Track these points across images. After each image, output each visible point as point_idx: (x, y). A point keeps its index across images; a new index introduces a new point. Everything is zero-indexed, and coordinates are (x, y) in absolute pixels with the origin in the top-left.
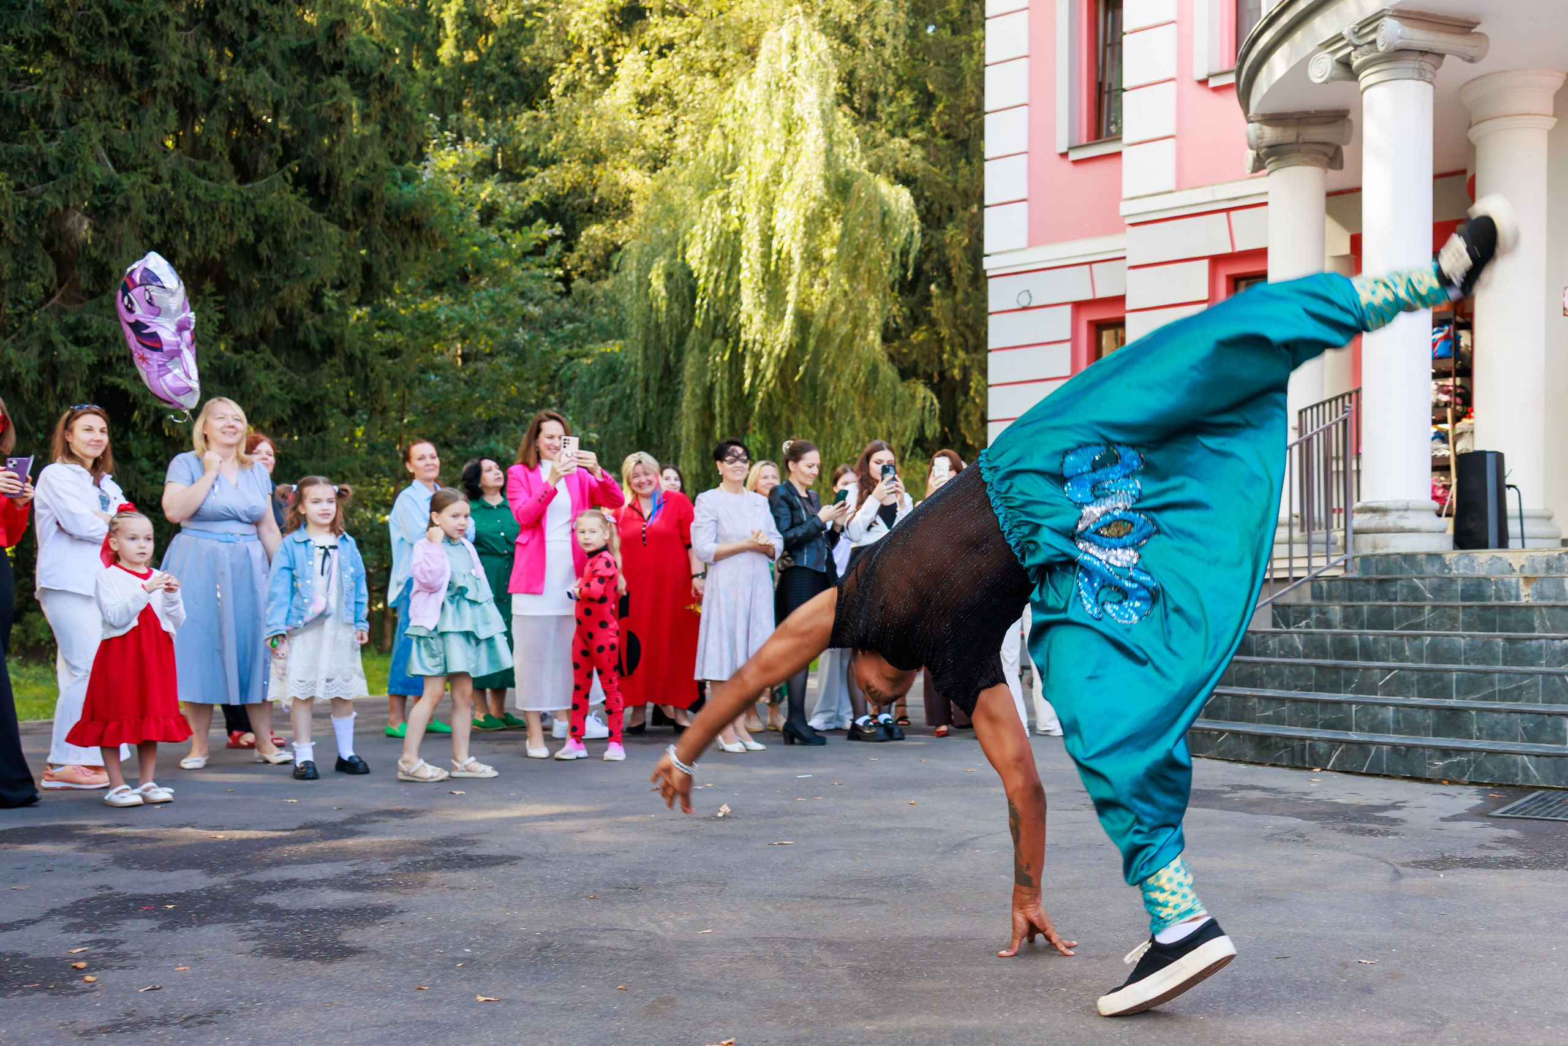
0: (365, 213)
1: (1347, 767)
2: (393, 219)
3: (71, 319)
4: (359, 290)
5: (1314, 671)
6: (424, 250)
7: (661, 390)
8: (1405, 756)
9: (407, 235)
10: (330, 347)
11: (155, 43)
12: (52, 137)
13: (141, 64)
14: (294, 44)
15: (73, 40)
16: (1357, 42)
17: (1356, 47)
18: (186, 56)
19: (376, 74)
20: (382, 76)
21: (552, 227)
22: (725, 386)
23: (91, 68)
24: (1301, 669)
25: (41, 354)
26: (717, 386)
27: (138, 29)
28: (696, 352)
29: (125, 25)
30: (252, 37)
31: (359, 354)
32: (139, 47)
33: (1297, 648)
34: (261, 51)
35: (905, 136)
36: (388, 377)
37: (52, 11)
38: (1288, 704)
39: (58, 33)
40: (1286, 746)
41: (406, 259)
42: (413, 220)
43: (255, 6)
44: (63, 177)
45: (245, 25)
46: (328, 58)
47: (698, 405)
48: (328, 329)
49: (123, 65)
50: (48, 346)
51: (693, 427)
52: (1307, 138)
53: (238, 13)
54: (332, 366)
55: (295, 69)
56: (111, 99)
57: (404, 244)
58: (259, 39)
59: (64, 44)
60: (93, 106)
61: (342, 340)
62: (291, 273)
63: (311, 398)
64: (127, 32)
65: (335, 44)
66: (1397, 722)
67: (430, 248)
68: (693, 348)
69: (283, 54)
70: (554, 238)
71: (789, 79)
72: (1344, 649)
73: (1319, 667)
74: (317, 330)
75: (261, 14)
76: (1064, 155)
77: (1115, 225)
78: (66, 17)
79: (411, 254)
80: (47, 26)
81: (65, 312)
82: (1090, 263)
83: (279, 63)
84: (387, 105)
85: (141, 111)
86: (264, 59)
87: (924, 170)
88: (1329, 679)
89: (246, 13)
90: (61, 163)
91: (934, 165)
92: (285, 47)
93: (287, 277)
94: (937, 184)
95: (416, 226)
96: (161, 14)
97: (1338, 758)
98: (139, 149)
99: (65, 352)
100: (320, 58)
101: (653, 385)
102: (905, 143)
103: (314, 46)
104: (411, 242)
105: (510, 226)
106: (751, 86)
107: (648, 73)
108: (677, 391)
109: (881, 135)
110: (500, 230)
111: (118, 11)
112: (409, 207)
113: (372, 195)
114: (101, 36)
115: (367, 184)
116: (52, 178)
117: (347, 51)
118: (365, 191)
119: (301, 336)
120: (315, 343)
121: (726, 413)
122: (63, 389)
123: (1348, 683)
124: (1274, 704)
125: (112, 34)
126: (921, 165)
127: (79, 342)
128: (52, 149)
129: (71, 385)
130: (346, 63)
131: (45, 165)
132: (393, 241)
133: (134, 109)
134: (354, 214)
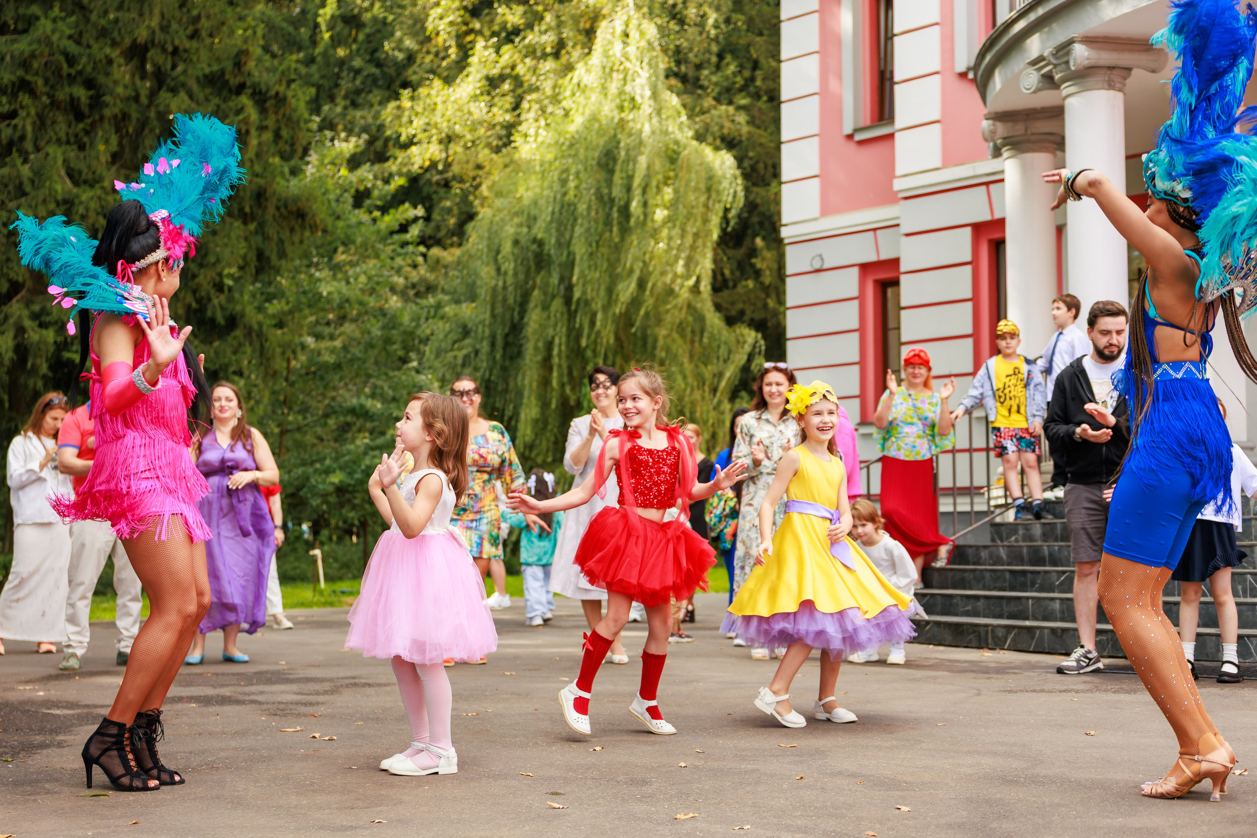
0: (260, 205)
1: (1019, 647)
2: (283, 210)
3: (36, 308)
4: (254, 271)
5: (1008, 575)
6: (307, 233)
7: (506, 345)
8: (1061, 637)
9: (293, 223)
10: (232, 322)
11: (101, 79)
12: (25, 161)
13: (91, 97)
14: (207, 70)
15: (40, 82)
16: (1054, 61)
17: (1055, 66)
18: (126, 87)
19: (273, 92)
20: (277, 93)
21: (415, 207)
22: (564, 339)
23: (54, 104)
24: (998, 574)
25: (15, 337)
26: (557, 341)
27: (89, 69)
28: (538, 310)
29: (80, 67)
30: (174, 67)
31: (256, 327)
32: (90, 84)
33: (1002, 558)
34: (182, 78)
35: (730, 103)
36: (279, 346)
37: (25, 61)
38: (982, 600)
39: (29, 78)
40: (974, 632)
41: (293, 243)
42: (298, 210)
43: (177, 42)
44: (33, 194)
45: (169, 58)
46: (234, 81)
47: (539, 358)
48: (231, 306)
49: (79, 99)
50: (20, 330)
51: (535, 377)
52: (1034, 131)
53: (164, 50)
54: (235, 338)
55: (208, 91)
56: (70, 126)
57: (292, 230)
58: (180, 68)
59: (33, 85)
60: (56, 134)
61: (243, 315)
62: (205, 262)
63: (217, 366)
64: (80, 73)
65: (239, 69)
66: (1062, 612)
67: (312, 232)
68: (536, 306)
69: (198, 80)
70: (416, 219)
71: (621, 63)
72: (1037, 558)
73: (1012, 572)
74: (222, 308)
75: (181, 48)
76: (850, 137)
77: (891, 198)
78: (35, 65)
79: (296, 239)
80: (20, 73)
81: (32, 302)
82: (874, 230)
83: (195, 87)
84: (280, 116)
85: (92, 135)
86: (183, 85)
87: (749, 133)
88: (1020, 581)
89: (170, 48)
90: (33, 182)
91: (759, 127)
92: (200, 74)
93: (201, 265)
94: (761, 145)
95: (301, 215)
96: (106, 57)
97: (1012, 640)
98: (89, 167)
99: (34, 335)
100: (227, 82)
101: (500, 342)
102: (731, 109)
103: (223, 72)
104: (297, 228)
105: (378, 208)
106: (588, 71)
107: (497, 59)
108: (521, 346)
109: (708, 102)
110: (371, 212)
111: (73, 56)
112: (296, 199)
113: (265, 191)
114: (60, 76)
115: (261, 181)
116: (24, 194)
117: (249, 74)
118: (260, 187)
119: (209, 313)
120: (220, 320)
121: (565, 365)
122: (33, 365)
123: (1033, 584)
124: (972, 601)
125: (69, 75)
126: (745, 129)
127: (42, 325)
128: (25, 171)
129: (38, 361)
130: (248, 84)
131: (21, 184)
132: (282, 228)
133: (87, 133)
134: (251, 207)
